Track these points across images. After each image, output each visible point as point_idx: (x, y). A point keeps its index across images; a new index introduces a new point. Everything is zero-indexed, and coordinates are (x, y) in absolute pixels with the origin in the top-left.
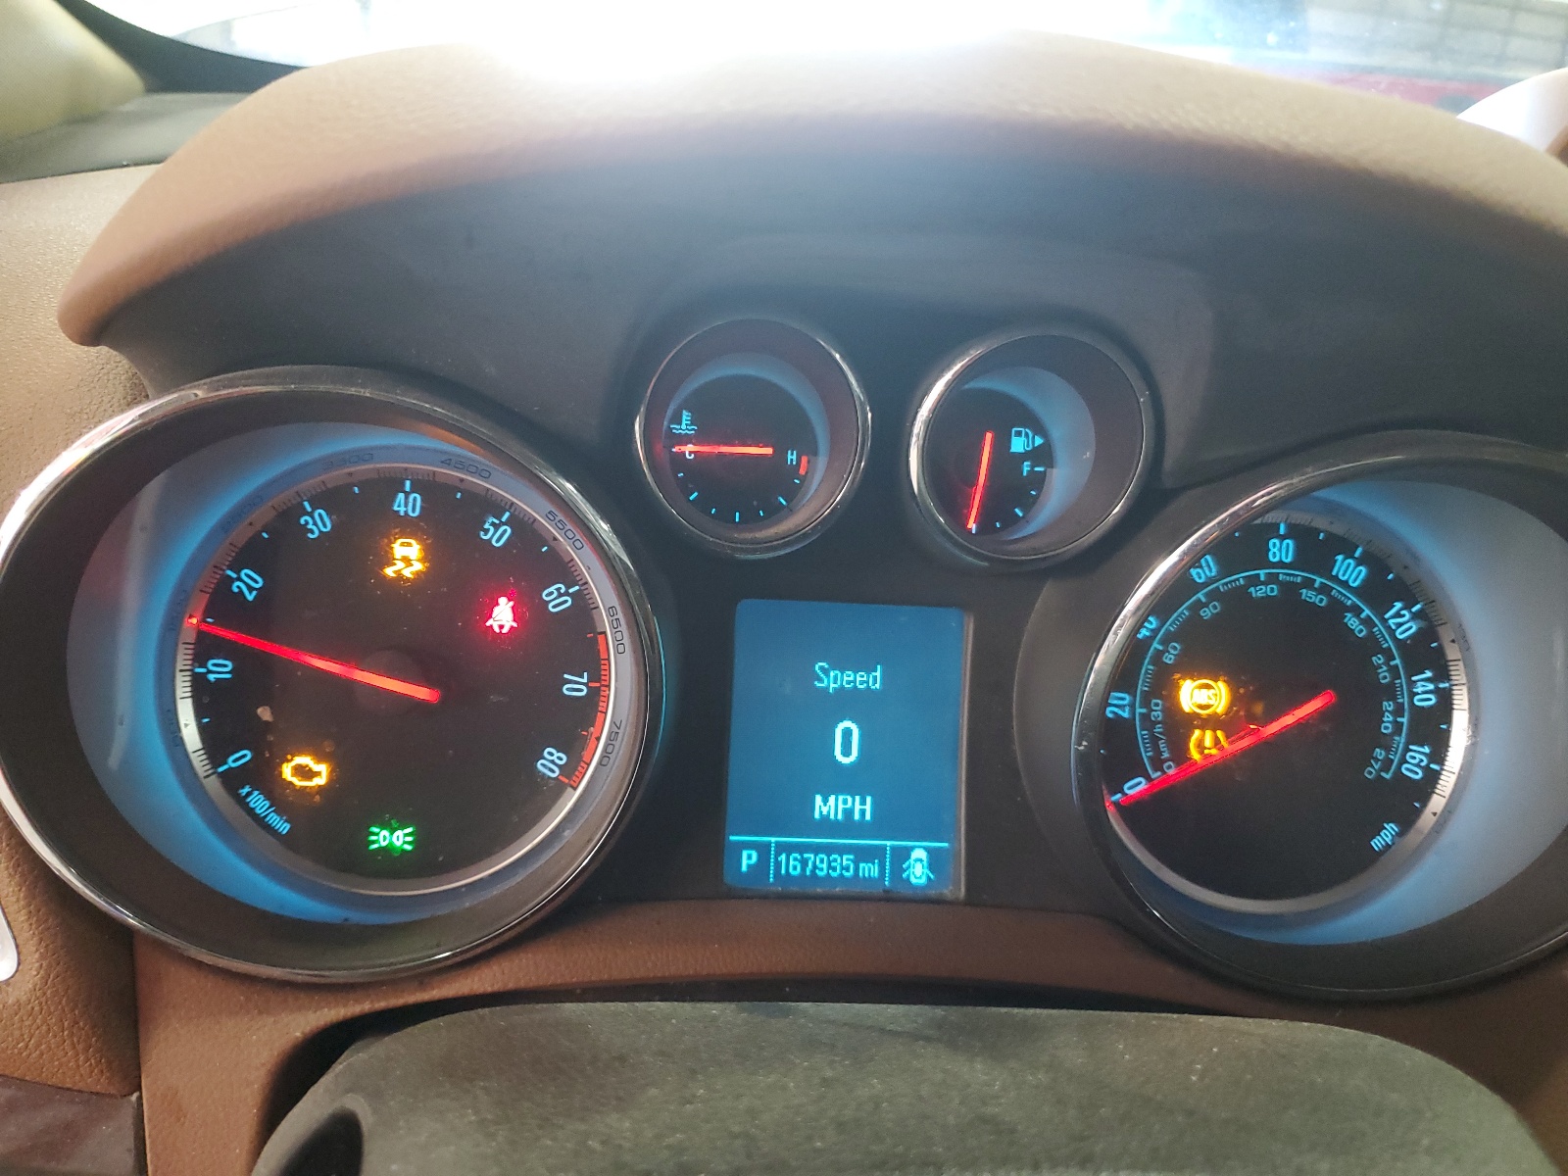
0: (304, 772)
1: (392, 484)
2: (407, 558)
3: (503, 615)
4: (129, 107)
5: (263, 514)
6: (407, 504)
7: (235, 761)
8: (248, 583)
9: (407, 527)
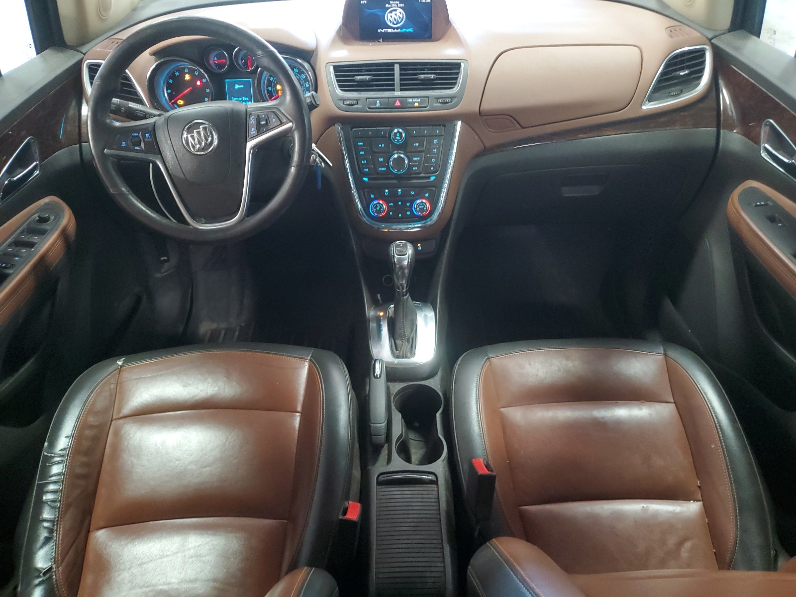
0: (180, 102)
1: (184, 68)
2: (187, 77)
3: (198, 83)
4: (140, 5)
5: (171, 73)
6: (186, 71)
7: (173, 101)
8: (171, 81)
9: (187, 73)
